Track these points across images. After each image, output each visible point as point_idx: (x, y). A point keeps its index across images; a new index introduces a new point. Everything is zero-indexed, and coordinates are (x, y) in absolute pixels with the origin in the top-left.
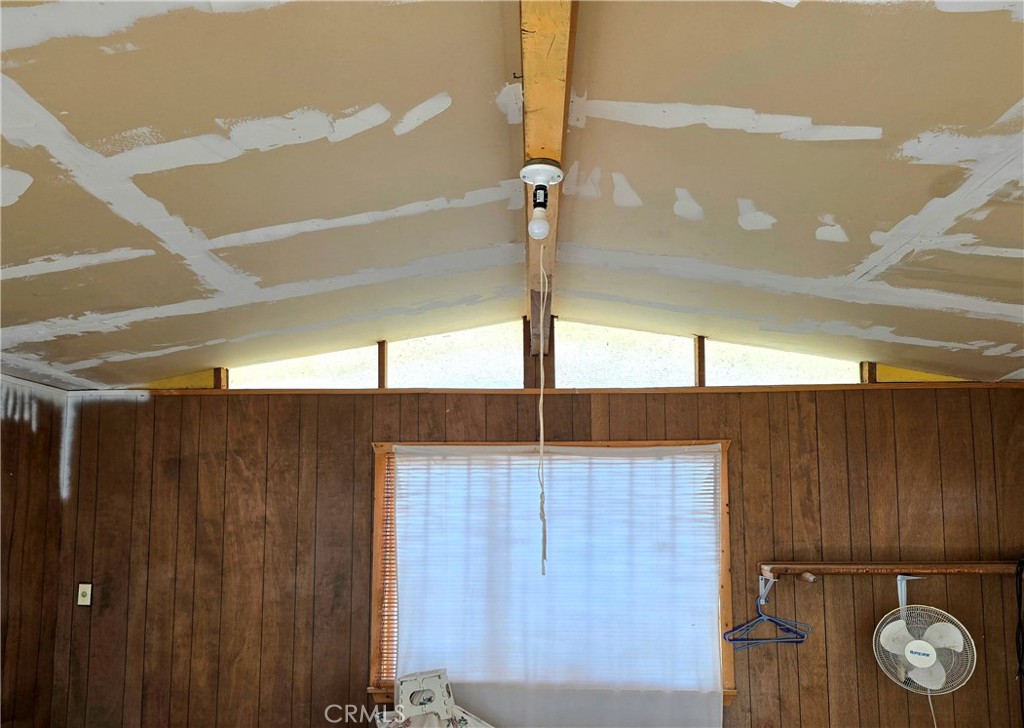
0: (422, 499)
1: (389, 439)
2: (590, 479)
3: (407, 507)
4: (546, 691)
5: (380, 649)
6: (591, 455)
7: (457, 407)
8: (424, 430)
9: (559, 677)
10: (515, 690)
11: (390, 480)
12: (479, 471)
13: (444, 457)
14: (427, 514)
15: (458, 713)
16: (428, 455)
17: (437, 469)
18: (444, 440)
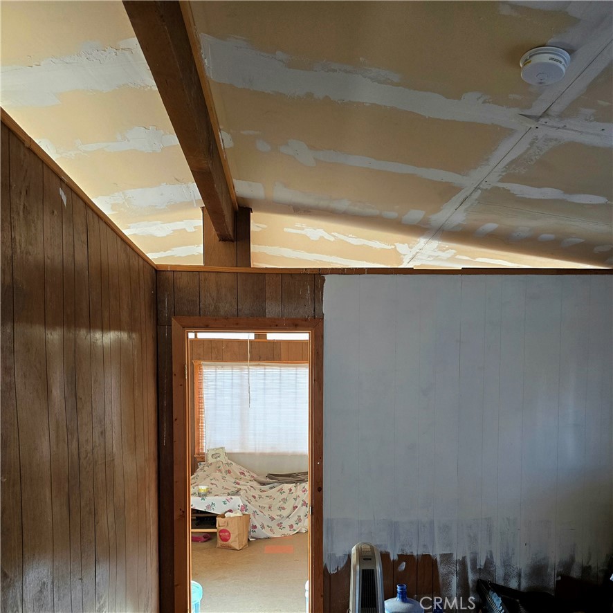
0: (213, 383)
1: (199, 359)
2: (280, 376)
3: (207, 386)
4: (263, 455)
5: (199, 440)
6: (280, 367)
7: (227, 346)
8: (214, 355)
9: (268, 451)
10: (251, 455)
11: (201, 375)
12: (237, 372)
13: (222, 366)
14: (216, 389)
15: (230, 462)
16: (216, 366)
17: (219, 371)
18: (222, 360)
